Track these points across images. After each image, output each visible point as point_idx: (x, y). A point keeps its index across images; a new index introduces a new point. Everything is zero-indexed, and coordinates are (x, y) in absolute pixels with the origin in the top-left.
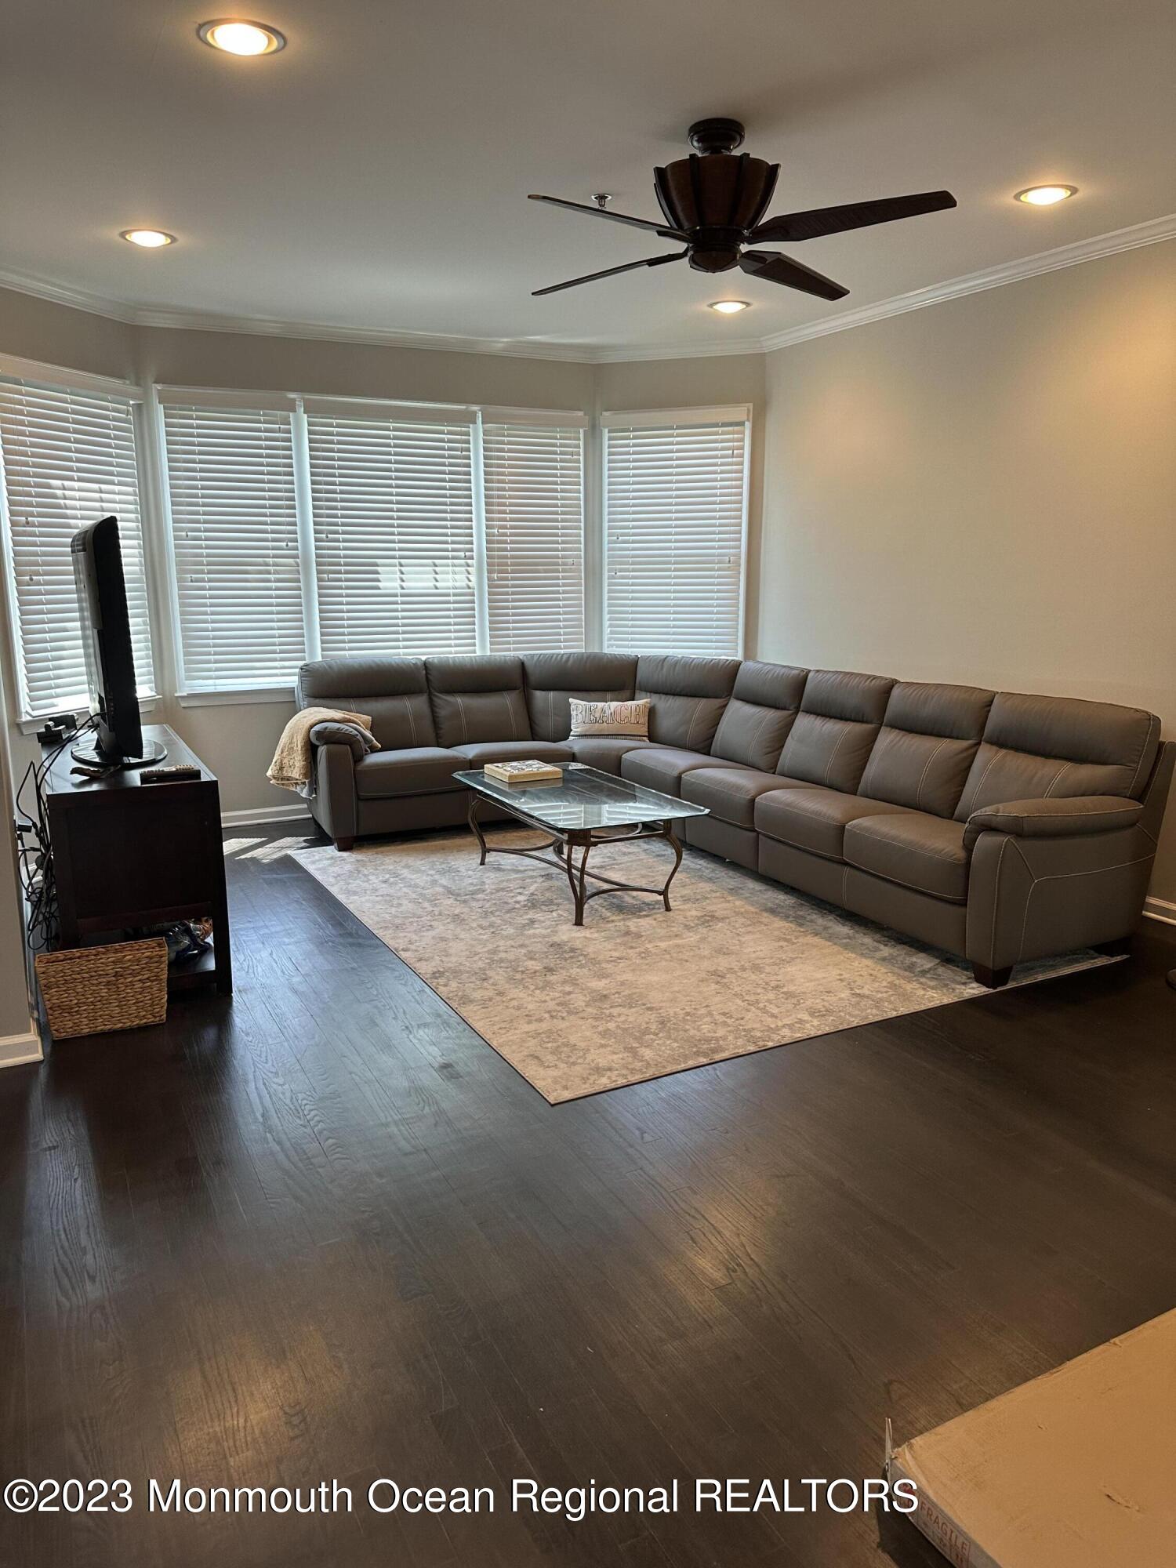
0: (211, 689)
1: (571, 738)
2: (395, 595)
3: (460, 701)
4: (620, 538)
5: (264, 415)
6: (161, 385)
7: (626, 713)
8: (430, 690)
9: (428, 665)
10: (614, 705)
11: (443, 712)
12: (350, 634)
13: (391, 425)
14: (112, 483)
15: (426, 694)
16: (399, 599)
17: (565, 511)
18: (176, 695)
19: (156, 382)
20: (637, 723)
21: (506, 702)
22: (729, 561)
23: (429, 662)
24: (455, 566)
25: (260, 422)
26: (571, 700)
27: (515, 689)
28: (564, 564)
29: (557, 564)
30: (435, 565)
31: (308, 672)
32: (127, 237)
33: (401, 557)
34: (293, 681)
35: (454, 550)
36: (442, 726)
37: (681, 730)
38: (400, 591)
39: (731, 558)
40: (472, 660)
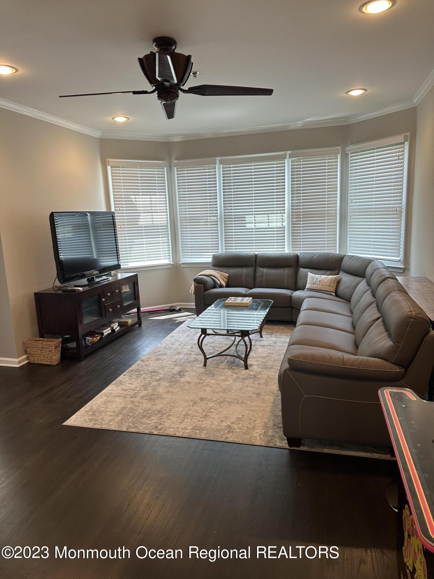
0: (189, 262)
1: (306, 289)
2: (252, 229)
3: (265, 270)
4: (353, 201)
5: (208, 167)
6: (176, 161)
7: (326, 281)
8: (256, 266)
9: (257, 256)
10: (323, 276)
11: (258, 274)
12: (235, 243)
13: (253, 164)
14: (139, 195)
15: (254, 267)
16: (254, 230)
17: (329, 191)
18: (179, 263)
19: (175, 160)
20: (330, 286)
21: (286, 272)
22: (396, 210)
23: (258, 255)
24: (277, 217)
25: (206, 169)
26: (309, 273)
27: (292, 267)
28: (328, 214)
29: (325, 214)
30: (269, 217)
31: (214, 257)
32: (114, 119)
33: (255, 214)
34: (210, 260)
35: (277, 210)
36: (257, 280)
37: (346, 291)
38: (254, 227)
39: (397, 209)
40: (283, 254)
